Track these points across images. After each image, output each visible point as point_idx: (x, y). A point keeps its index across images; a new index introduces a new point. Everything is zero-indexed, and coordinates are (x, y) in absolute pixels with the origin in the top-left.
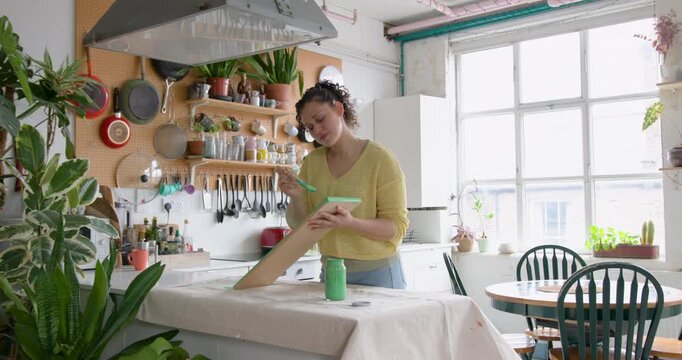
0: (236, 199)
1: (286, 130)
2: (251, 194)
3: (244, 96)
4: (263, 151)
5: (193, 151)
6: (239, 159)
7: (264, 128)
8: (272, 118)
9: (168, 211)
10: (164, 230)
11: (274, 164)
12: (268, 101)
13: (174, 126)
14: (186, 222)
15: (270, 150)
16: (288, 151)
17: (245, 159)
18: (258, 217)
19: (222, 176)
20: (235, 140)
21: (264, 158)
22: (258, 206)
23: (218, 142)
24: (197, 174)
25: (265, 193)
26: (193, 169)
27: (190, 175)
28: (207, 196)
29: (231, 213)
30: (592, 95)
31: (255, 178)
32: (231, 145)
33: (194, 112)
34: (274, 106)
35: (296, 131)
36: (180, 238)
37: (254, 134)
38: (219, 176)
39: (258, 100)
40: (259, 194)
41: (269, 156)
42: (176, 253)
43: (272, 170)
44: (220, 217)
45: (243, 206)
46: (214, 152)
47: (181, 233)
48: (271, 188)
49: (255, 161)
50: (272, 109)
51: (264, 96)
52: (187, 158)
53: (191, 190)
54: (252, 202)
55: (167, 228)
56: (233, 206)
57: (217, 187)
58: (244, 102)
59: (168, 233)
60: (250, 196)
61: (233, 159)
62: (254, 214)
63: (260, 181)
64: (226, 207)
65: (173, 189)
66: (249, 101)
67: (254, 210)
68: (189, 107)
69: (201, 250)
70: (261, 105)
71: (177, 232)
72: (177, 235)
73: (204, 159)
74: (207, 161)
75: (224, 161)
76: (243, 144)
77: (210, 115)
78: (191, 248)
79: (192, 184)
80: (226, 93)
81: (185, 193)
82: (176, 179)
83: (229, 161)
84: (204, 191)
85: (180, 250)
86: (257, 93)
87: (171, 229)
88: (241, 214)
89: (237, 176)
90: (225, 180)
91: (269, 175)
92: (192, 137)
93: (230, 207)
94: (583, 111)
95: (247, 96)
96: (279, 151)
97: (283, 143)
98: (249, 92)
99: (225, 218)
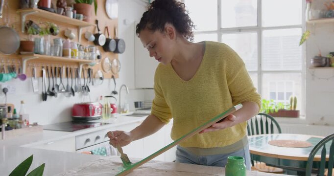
0: (55, 84)
1: (86, 36)
2: (65, 80)
3: (63, 9)
4: (75, 50)
5: (25, 48)
6: (59, 56)
7: (74, 34)
8: (78, 28)
9: (5, 93)
10: (4, 109)
11: (82, 60)
12: (78, 15)
13: (9, 29)
14: (22, 102)
15: (80, 49)
16: (91, 51)
17: (63, 55)
18: (70, 96)
19: (45, 68)
20: (56, 42)
21: (76, 55)
22: (70, 89)
23: (44, 42)
24: (28, 66)
25: (74, 80)
26: (25, 62)
27: (22, 66)
28: (35, 82)
29: (52, 94)
30: (264, 25)
31: (67, 69)
32: (53, 45)
33: (24, 19)
34: (82, 19)
35: (93, 38)
36: (18, 116)
37: (66, 38)
38: (43, 67)
39: (72, 13)
40: (70, 80)
41: (79, 54)
42: (16, 128)
43: (78, 63)
44: (44, 97)
45: (60, 89)
46: (42, 50)
47: (17, 111)
48: (77, 76)
49: (70, 58)
50: (80, 21)
51: (75, 11)
52: (20, 54)
53: (23, 77)
54: (65, 85)
55: (6, 107)
56: (53, 89)
57: (42, 75)
58: (63, 14)
59: (7, 111)
60: (64, 82)
61: (55, 55)
62: (67, 94)
63: (71, 71)
64: (49, 90)
65: (10, 77)
66: (65, 14)
67: (67, 91)
68: (20, 15)
69: (35, 124)
70: (74, 17)
71: (15, 110)
72: (15, 113)
73: (35, 55)
74: (37, 56)
75: (49, 57)
76: (62, 45)
77: (36, 22)
78: (28, 124)
79: (24, 72)
80: (49, 6)
81: (18, 80)
82: (12, 70)
83: (52, 56)
84: (33, 78)
85: (18, 125)
86: (71, 9)
87: (9, 108)
88: (59, 94)
89: (55, 68)
90: (47, 70)
91: (76, 67)
92: (24, 38)
93: (51, 90)
94: (258, 34)
95: (64, 11)
96: (85, 51)
97: (87, 45)
98: (66, 7)
99: (48, 97)
